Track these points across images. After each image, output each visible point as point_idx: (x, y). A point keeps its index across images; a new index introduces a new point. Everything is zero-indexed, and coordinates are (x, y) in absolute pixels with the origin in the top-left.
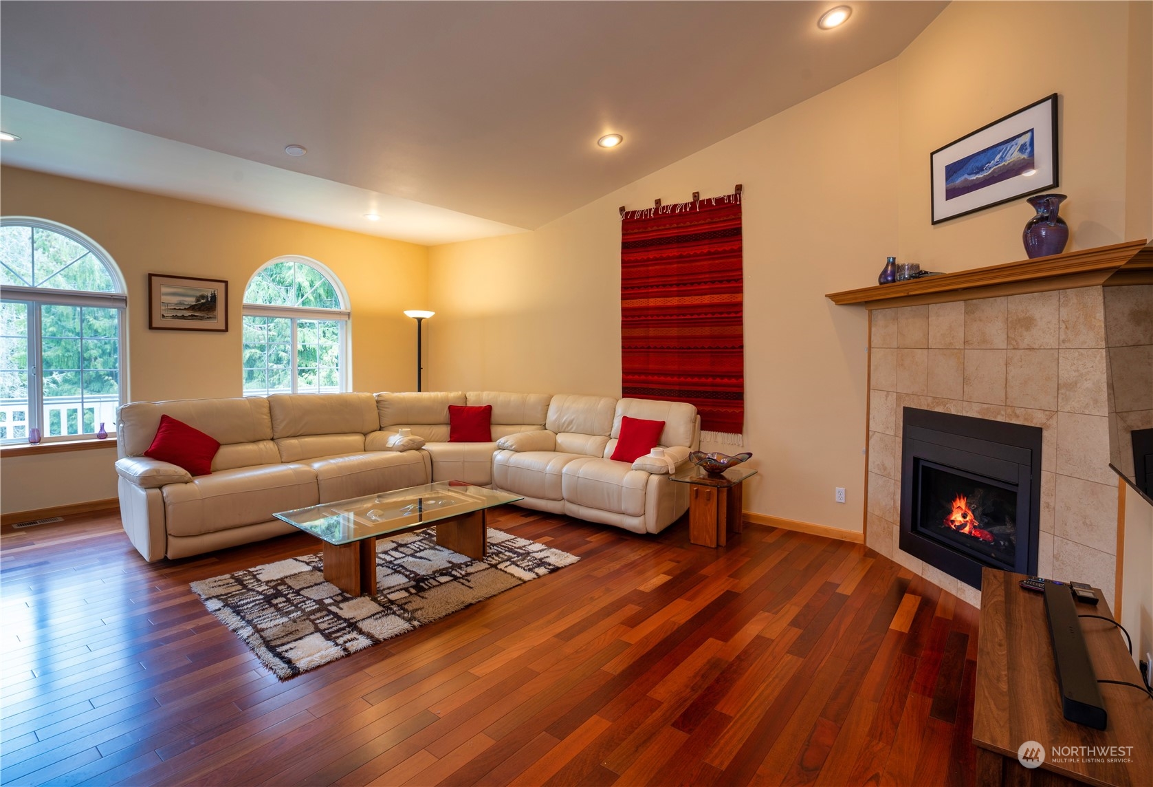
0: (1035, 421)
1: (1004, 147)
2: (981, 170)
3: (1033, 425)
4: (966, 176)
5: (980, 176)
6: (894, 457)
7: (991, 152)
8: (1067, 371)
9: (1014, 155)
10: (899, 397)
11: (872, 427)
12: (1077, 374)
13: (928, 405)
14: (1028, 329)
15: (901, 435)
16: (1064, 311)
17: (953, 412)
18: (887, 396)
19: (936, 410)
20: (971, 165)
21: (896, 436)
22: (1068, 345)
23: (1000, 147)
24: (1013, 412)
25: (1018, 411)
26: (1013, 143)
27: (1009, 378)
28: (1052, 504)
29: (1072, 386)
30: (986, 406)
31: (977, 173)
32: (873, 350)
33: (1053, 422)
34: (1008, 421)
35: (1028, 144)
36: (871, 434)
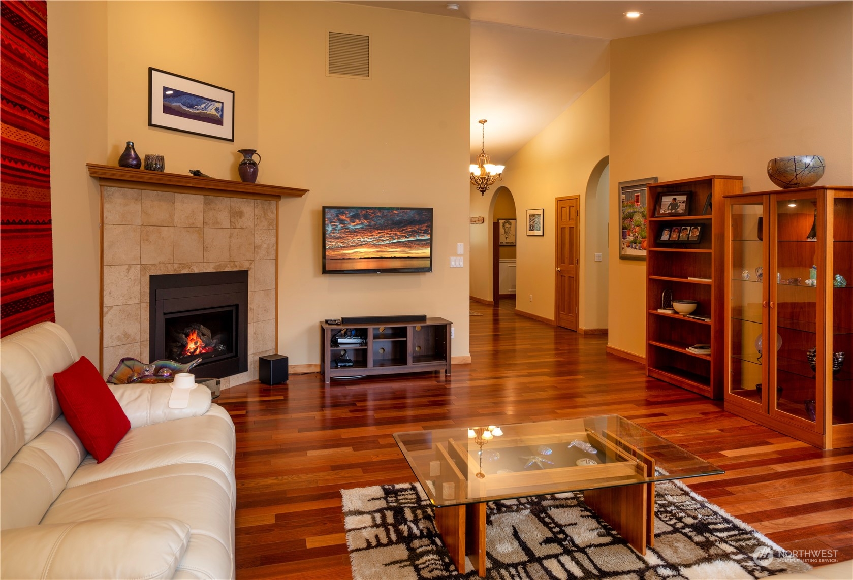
0: (244, 267)
1: (208, 102)
2: (191, 106)
3: (243, 269)
4: (180, 104)
5: (191, 110)
6: (140, 322)
7: (198, 99)
8: (257, 240)
9: (211, 111)
10: (144, 268)
11: (107, 301)
12: (261, 241)
13: (175, 270)
14: (240, 217)
15: (148, 300)
16: (256, 210)
17: (196, 271)
18: (128, 270)
19: (183, 272)
20: (184, 99)
21: (141, 302)
22: (258, 227)
23: (205, 101)
24: (234, 264)
25: (236, 263)
26: (212, 103)
27: (231, 245)
28: (252, 308)
29: (259, 247)
30: (218, 263)
31: (188, 107)
32: (106, 227)
33: (252, 266)
34: (231, 270)
35: (220, 109)
36: (105, 310)
